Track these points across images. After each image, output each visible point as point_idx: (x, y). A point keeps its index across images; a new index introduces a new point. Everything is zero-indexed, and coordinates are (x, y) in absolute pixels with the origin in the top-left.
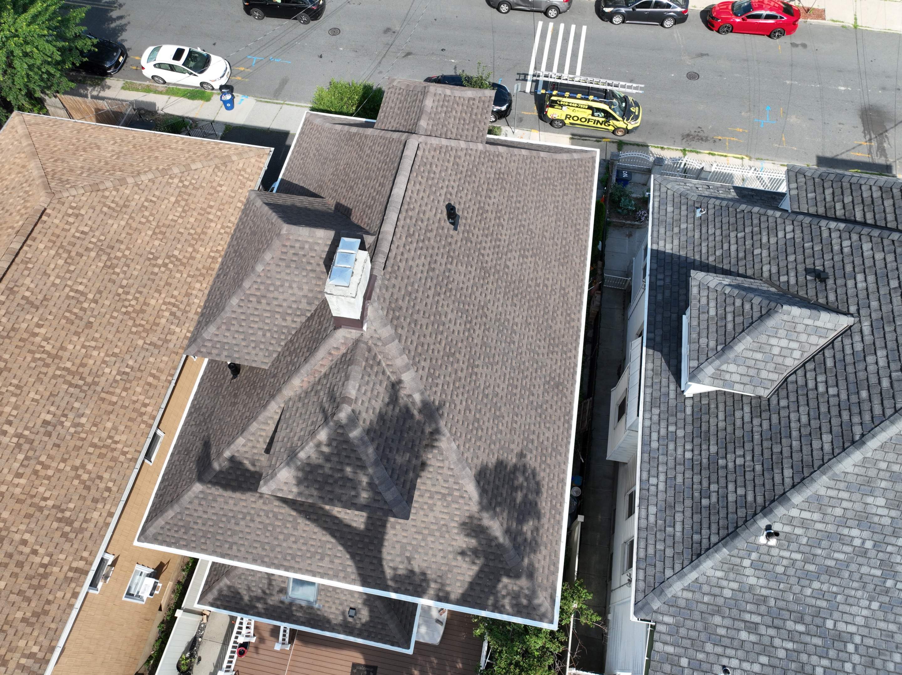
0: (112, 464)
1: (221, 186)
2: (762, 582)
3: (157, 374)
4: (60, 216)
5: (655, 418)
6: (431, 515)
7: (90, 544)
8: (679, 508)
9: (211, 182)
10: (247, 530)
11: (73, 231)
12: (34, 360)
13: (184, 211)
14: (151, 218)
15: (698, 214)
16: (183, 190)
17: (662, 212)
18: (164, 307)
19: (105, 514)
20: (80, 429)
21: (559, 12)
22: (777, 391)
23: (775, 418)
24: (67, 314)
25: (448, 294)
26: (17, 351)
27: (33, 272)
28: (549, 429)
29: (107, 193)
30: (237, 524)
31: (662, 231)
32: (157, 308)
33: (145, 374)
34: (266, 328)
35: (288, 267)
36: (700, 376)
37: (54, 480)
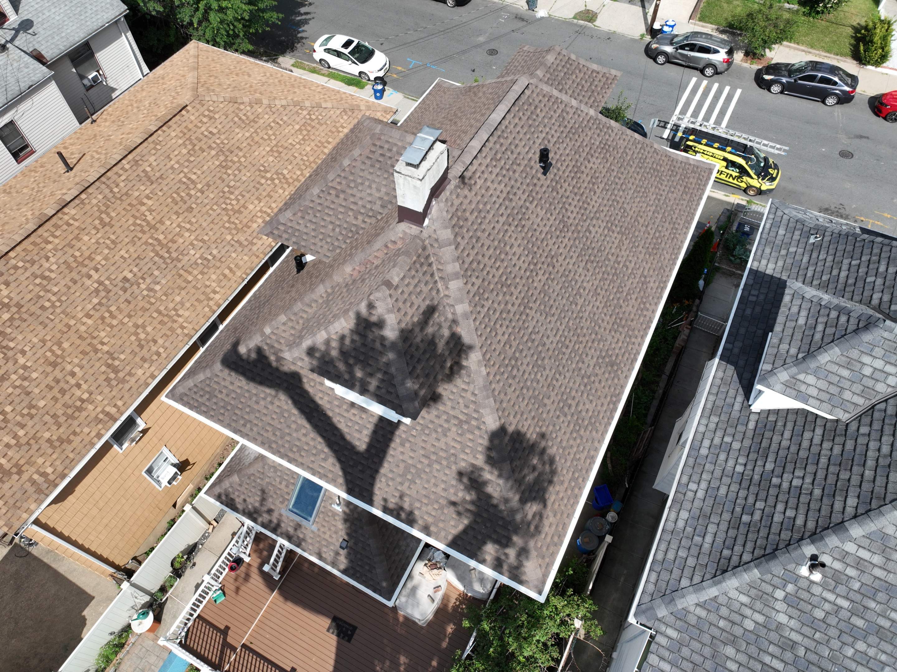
0: (169, 333)
2: (793, 623)
3: (235, 269)
4: (197, 114)
5: (712, 426)
6: (443, 440)
7: (127, 396)
8: (715, 519)
9: (335, 122)
10: (265, 411)
11: (203, 129)
12: (134, 224)
13: (303, 139)
14: (273, 137)
15: (812, 240)
16: (309, 121)
17: (772, 234)
18: (259, 214)
19: (148, 374)
20: (152, 294)
21: (717, 73)
22: (859, 418)
23: (850, 445)
24: (175, 195)
25: (519, 229)
26: (123, 213)
27: (159, 153)
28: (591, 401)
29: (242, 107)
30: (257, 403)
31: (768, 250)
32: (253, 213)
33: (223, 266)
34: (338, 223)
35: (372, 166)
36: (772, 380)
37: (116, 330)
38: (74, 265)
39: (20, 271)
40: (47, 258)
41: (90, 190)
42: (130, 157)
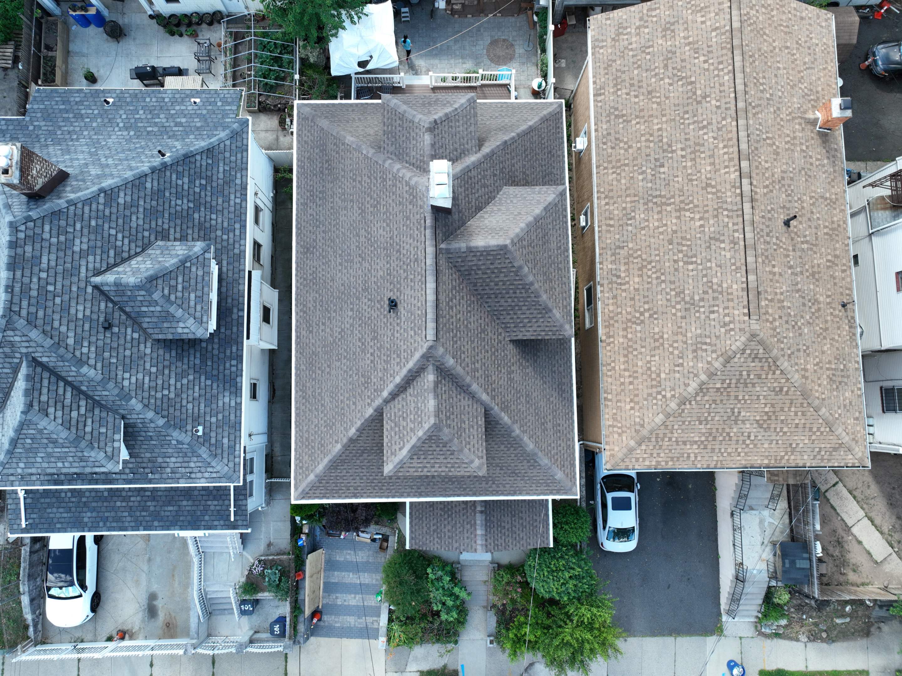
1: (632, 408)
4: (737, 318)
11: (721, 310)
14: (671, 349)
18: (627, 279)
20: (640, 171)
22: (150, 243)
23: (153, 225)
24: (689, 243)
26: (706, 203)
27: (729, 264)
28: (310, 216)
32: (631, 276)
33: (617, 224)
34: (511, 204)
35: (502, 228)
37: (639, 135)
38: (697, 148)
39: (720, 119)
40: (715, 138)
41: (739, 198)
42: (742, 243)
